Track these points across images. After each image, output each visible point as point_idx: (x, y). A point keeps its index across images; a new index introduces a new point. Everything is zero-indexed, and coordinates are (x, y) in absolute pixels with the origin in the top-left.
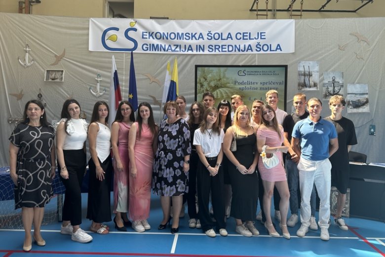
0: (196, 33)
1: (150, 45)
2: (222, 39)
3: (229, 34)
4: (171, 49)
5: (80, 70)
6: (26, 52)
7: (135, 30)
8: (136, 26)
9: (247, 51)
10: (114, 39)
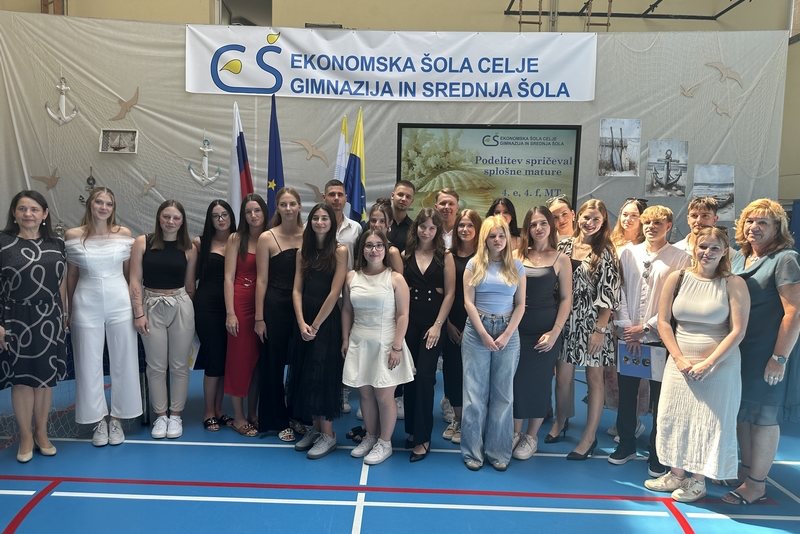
0: (399, 58)
1: (307, 80)
2: (451, 71)
3: (466, 60)
4: (349, 90)
5: (169, 130)
6: (61, 93)
7: (278, 50)
8: (280, 43)
9: (500, 96)
10: (236, 70)
